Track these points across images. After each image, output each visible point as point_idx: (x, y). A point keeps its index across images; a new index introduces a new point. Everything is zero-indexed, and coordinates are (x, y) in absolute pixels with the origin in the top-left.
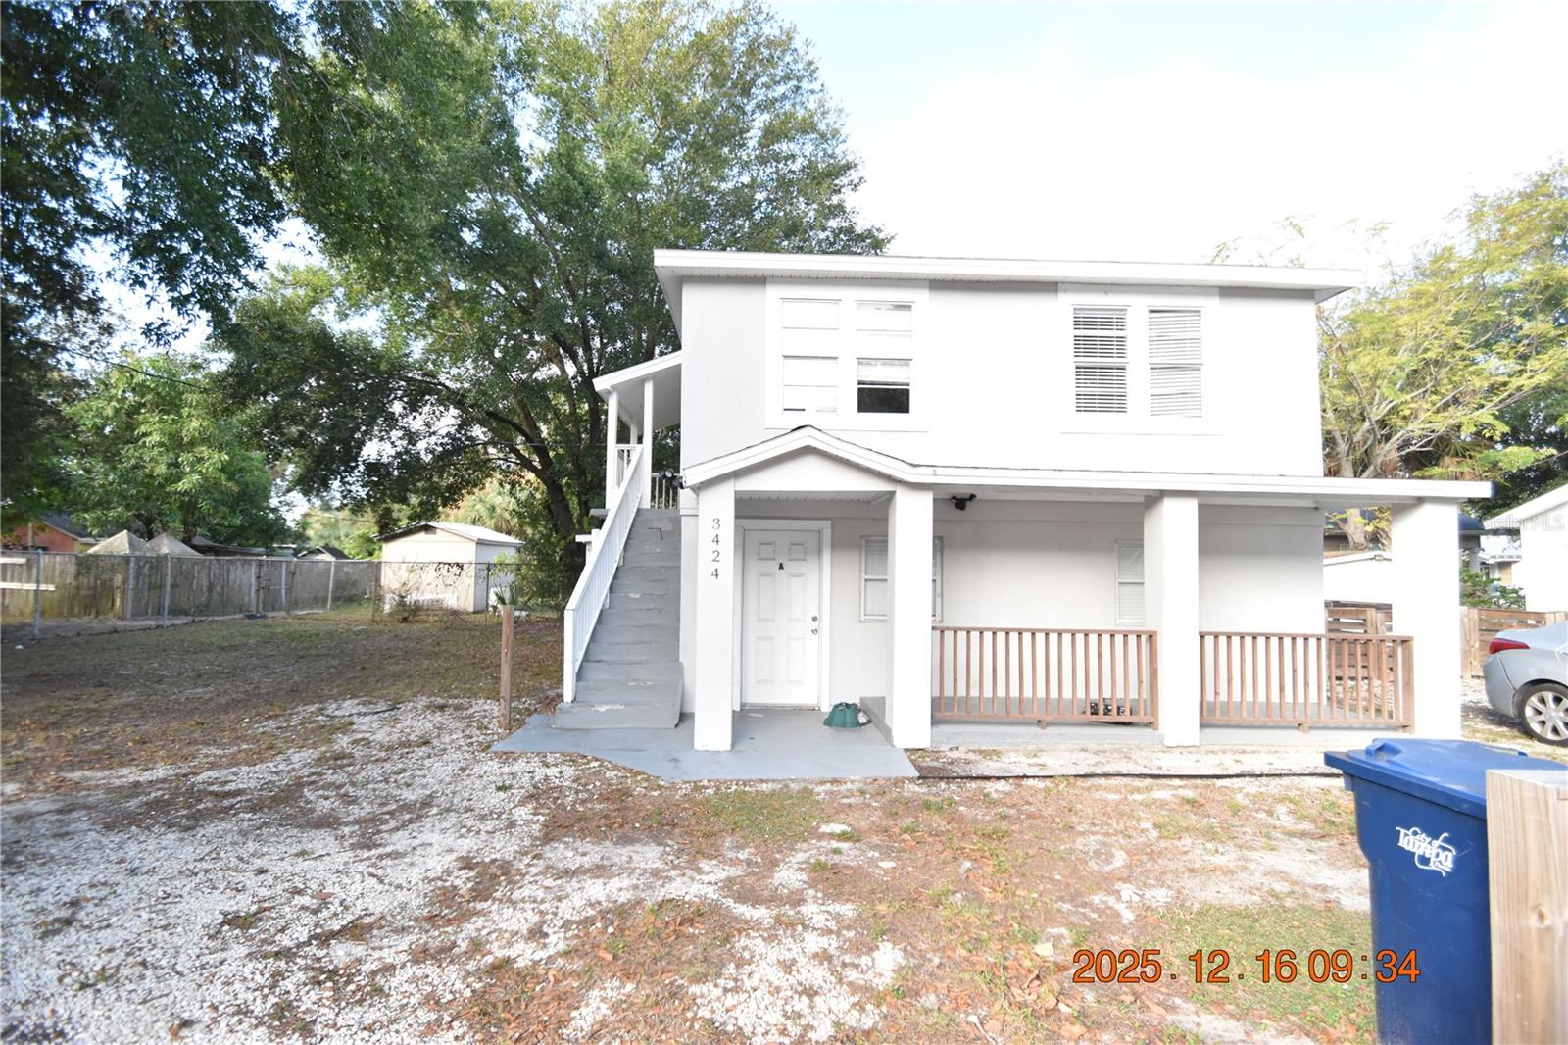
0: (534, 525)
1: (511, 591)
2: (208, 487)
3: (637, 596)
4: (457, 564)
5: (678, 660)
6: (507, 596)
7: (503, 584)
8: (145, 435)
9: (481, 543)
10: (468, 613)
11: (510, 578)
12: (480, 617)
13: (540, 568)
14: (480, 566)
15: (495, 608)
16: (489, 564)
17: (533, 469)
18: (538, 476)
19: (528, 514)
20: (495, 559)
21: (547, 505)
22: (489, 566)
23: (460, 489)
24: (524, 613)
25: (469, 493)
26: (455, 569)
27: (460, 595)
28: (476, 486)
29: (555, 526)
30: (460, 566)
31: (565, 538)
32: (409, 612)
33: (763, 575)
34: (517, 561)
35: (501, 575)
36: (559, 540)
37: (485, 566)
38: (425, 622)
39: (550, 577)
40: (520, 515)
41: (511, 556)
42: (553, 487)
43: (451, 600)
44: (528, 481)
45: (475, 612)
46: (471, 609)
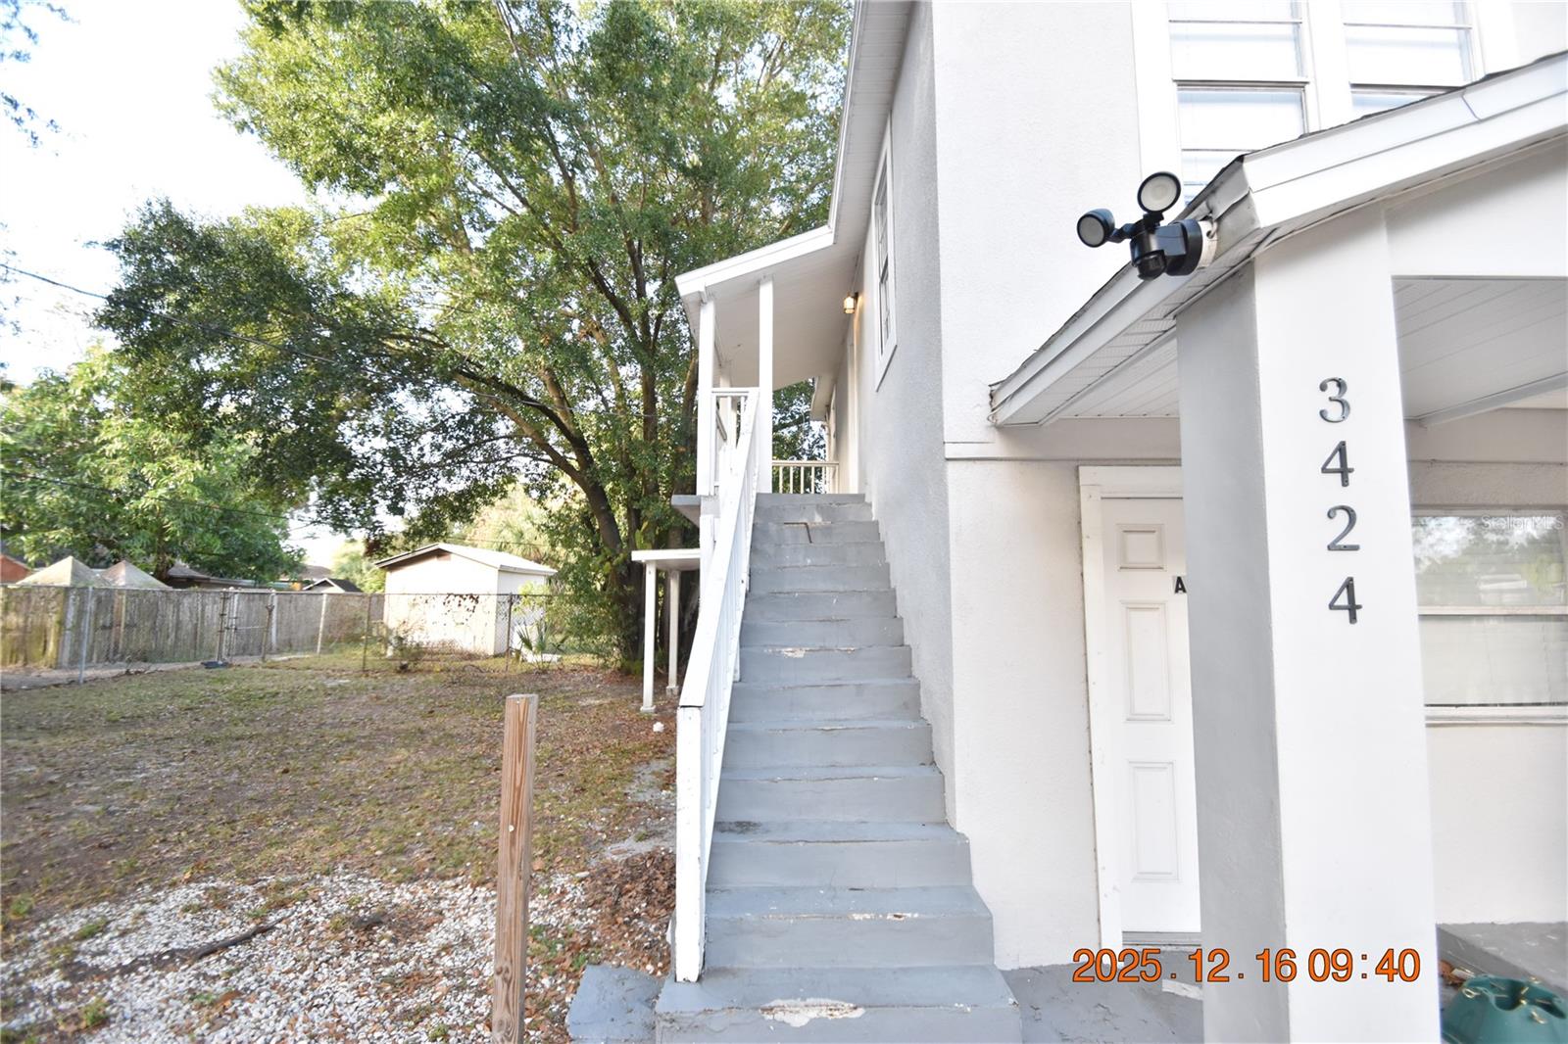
0: (569, 544)
1: (539, 630)
2: (175, 503)
3: (800, 654)
4: (472, 597)
5: (945, 823)
6: (534, 637)
7: (530, 620)
8: (104, 443)
9: (504, 570)
10: (487, 657)
11: (539, 613)
12: (501, 663)
13: (575, 600)
14: (501, 598)
15: (519, 652)
16: (512, 595)
17: (569, 469)
18: (574, 479)
19: (561, 529)
20: (520, 591)
21: (586, 519)
22: (512, 599)
23: (473, 497)
24: (555, 657)
25: (486, 503)
26: (469, 603)
27: (478, 634)
28: (494, 494)
29: (596, 545)
30: (475, 598)
31: (609, 560)
32: (411, 659)
33: (1134, 607)
34: (549, 593)
35: (527, 609)
36: (602, 563)
37: (506, 598)
38: (429, 671)
39: (590, 612)
40: (552, 532)
41: (539, 586)
42: (595, 493)
43: (466, 642)
44: (563, 486)
45: (495, 656)
46: (491, 652)
